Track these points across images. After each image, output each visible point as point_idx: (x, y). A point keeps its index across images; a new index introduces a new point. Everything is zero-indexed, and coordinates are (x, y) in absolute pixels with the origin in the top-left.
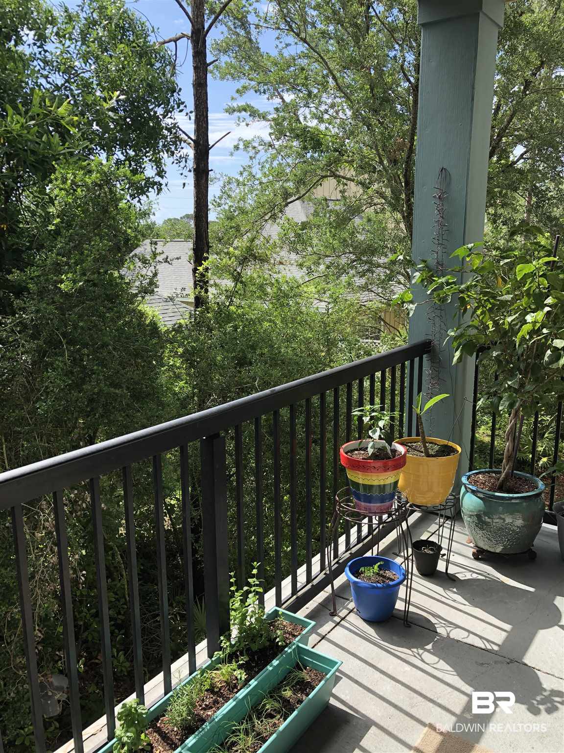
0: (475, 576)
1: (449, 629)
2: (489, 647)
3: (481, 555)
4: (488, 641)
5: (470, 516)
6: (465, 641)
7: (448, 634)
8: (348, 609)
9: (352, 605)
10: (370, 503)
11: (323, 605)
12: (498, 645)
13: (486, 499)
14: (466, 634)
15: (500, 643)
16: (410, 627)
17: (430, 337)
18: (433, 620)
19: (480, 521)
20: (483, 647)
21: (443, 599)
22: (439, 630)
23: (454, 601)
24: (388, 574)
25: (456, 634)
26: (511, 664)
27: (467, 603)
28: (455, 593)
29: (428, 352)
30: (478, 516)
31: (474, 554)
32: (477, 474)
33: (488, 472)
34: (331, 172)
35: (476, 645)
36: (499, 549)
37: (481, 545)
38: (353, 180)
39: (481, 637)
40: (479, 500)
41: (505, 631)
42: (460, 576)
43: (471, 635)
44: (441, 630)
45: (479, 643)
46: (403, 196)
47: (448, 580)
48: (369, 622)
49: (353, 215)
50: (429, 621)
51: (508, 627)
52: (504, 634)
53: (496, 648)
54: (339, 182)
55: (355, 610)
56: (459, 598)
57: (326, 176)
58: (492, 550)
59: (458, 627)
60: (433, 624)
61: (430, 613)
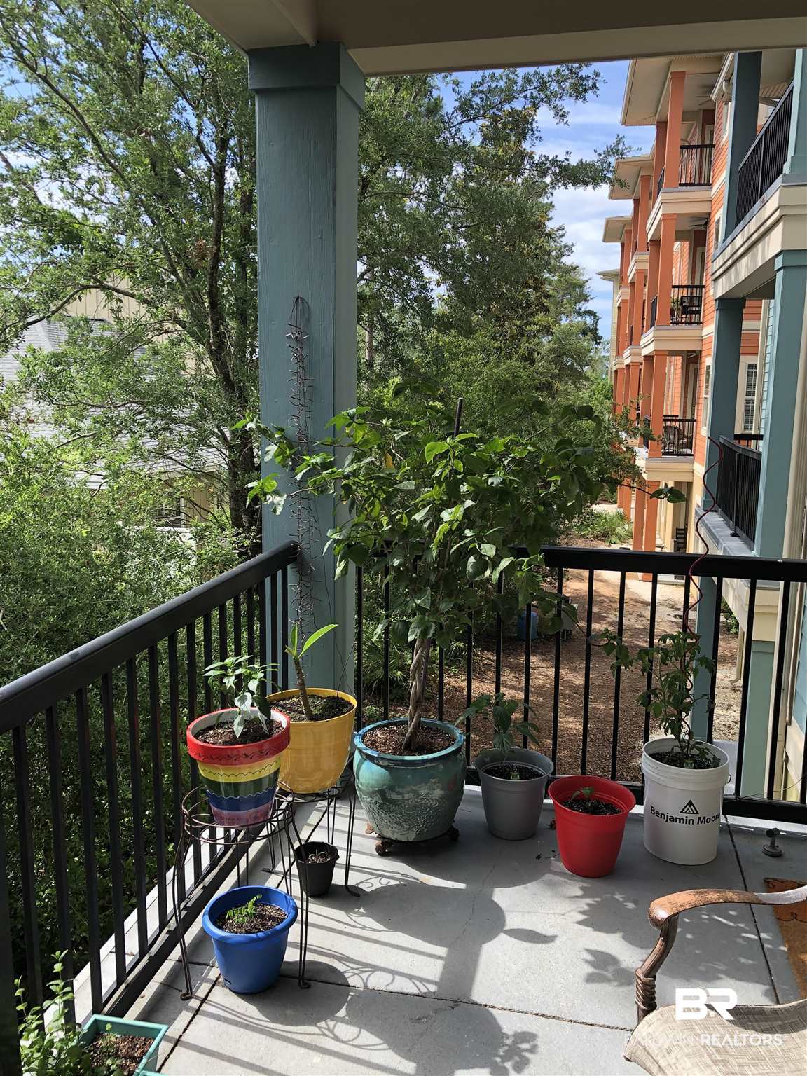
0: (385, 882)
1: (365, 976)
2: (424, 990)
3: (388, 848)
4: (422, 980)
5: (371, 794)
6: (391, 988)
7: (365, 984)
8: (208, 981)
9: (214, 973)
10: (239, 810)
11: (168, 985)
12: (435, 983)
13: (393, 767)
14: (390, 976)
15: (437, 979)
16: (309, 987)
17: (297, 539)
18: (340, 967)
19: (385, 799)
20: (416, 991)
21: (349, 929)
22: (351, 982)
23: (364, 928)
24: (268, 911)
25: (378, 981)
26: (456, 1008)
27: (381, 927)
28: (363, 915)
29: (293, 560)
30: (382, 793)
31: (378, 849)
32: (373, 729)
33: (387, 725)
34: (96, 279)
35: (406, 991)
36: (412, 836)
37: (388, 833)
38: (133, 296)
39: (411, 977)
40: (382, 770)
41: (439, 958)
42: (365, 887)
43: (397, 977)
44: (353, 981)
45: (408, 987)
46: (209, 323)
47: (350, 897)
48: (247, 994)
49: (132, 347)
50: (333, 970)
51: (442, 951)
52: (440, 963)
53: (433, 988)
54: (109, 297)
55: (221, 979)
56: (369, 922)
57: (89, 287)
58: (404, 839)
59: (376, 968)
60: (341, 974)
61: (333, 957)
